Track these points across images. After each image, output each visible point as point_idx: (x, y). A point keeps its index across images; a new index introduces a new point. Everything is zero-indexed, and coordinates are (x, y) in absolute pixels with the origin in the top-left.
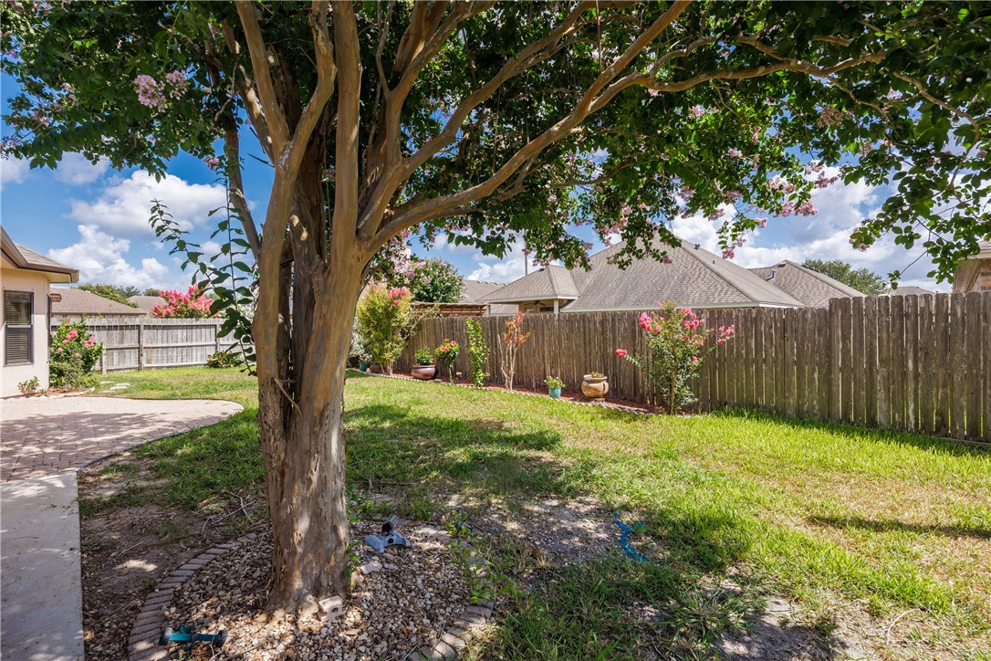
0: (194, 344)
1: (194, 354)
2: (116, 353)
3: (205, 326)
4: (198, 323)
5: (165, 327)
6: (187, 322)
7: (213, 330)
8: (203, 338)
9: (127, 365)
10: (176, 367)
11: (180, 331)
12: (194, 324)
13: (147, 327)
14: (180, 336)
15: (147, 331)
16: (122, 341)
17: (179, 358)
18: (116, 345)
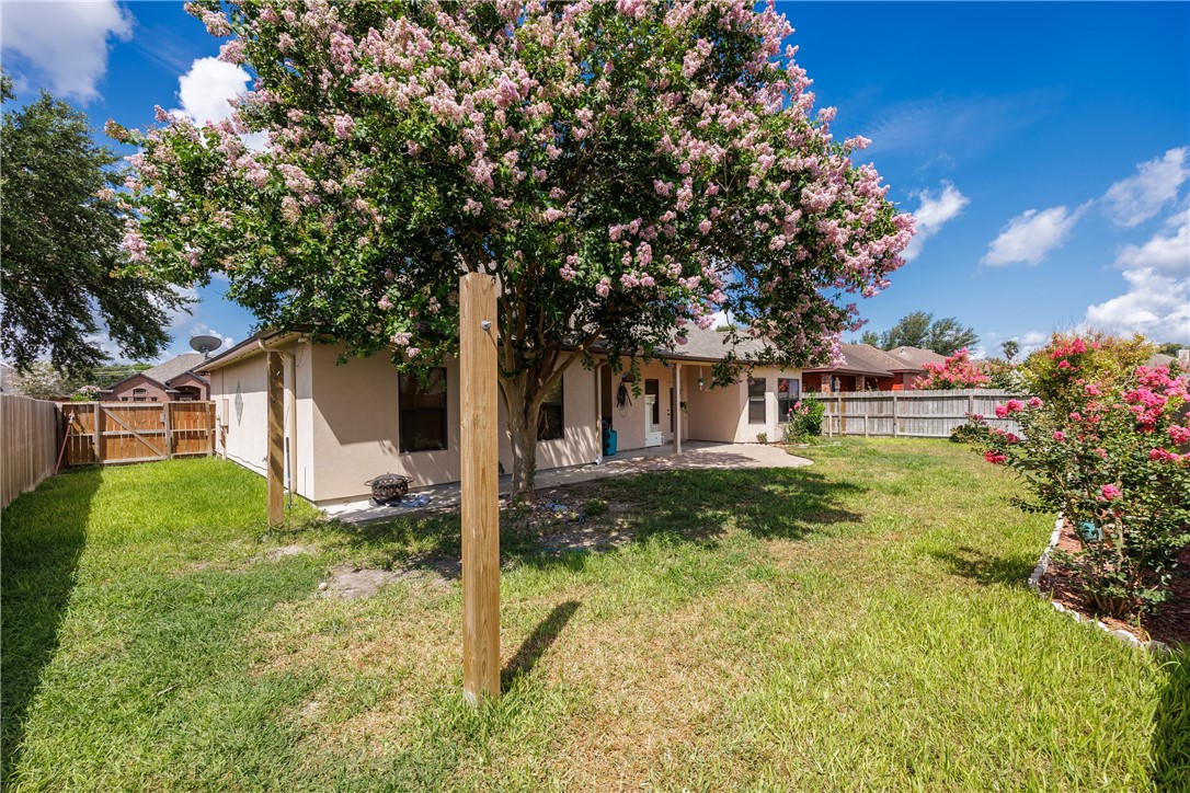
0: (945, 415)
1: (945, 426)
2: (876, 421)
3: (958, 398)
4: (950, 395)
5: (915, 399)
6: (939, 393)
7: (966, 401)
8: (955, 411)
9: (885, 431)
10: (927, 437)
11: (930, 403)
12: (945, 395)
13: (899, 399)
14: (930, 408)
15: (900, 402)
16: (880, 411)
17: (930, 429)
18: (876, 414)
